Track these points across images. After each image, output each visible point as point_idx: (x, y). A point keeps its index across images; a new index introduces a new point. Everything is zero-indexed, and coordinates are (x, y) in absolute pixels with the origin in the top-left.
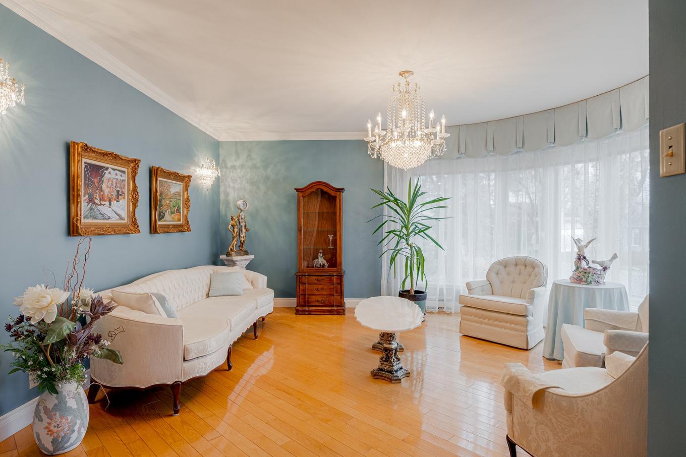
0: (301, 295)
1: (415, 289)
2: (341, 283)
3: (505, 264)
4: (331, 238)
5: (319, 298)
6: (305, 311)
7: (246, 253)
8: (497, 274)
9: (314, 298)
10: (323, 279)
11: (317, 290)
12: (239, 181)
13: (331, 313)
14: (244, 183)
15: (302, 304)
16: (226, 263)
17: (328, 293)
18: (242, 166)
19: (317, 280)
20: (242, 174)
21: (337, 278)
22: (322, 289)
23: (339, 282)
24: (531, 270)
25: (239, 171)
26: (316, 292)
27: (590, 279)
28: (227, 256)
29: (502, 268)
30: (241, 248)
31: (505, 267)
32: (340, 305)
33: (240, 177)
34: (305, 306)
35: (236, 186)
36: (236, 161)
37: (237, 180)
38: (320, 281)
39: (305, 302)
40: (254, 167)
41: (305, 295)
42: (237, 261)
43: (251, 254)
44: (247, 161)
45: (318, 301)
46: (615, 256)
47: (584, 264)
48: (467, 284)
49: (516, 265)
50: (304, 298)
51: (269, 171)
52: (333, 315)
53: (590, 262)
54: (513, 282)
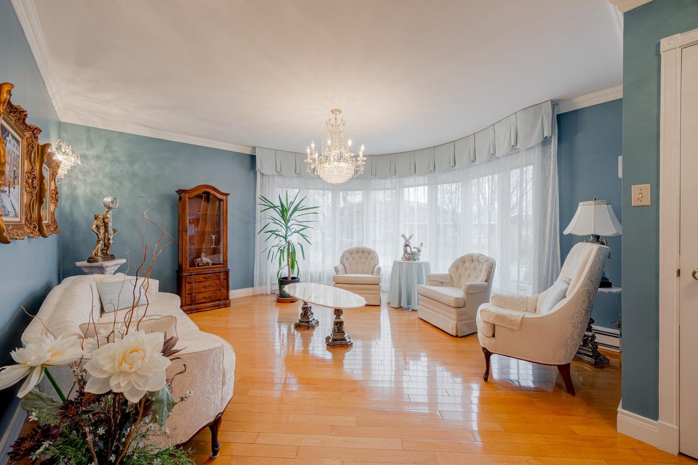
0: (188, 294)
1: (292, 276)
2: (227, 279)
3: (350, 252)
4: (214, 238)
5: (206, 295)
6: (192, 310)
7: (113, 257)
8: (347, 259)
9: (201, 296)
10: (210, 277)
11: (205, 287)
12: (93, 174)
13: (219, 307)
14: (101, 177)
15: (188, 303)
16: (86, 270)
17: (216, 288)
18: (98, 157)
19: (205, 278)
20: (98, 166)
21: (223, 274)
22: (210, 286)
23: (225, 277)
24: (368, 255)
25: (93, 162)
26: (203, 290)
27: (415, 258)
28: (89, 261)
29: (349, 255)
30: (104, 251)
31: (351, 254)
32: (226, 298)
33: (94, 170)
34: (191, 305)
35: (89, 180)
36: (87, 149)
37: (89, 173)
38: (207, 278)
39: (191, 301)
40: (116, 160)
41: (191, 294)
42: (107, 267)
43: (122, 258)
44: (104, 152)
45: (205, 298)
46: (422, 244)
47: (408, 248)
48: (335, 268)
49: (357, 252)
50: (192, 297)
51: (136, 167)
52: (220, 308)
53: (412, 248)
54: (357, 264)
